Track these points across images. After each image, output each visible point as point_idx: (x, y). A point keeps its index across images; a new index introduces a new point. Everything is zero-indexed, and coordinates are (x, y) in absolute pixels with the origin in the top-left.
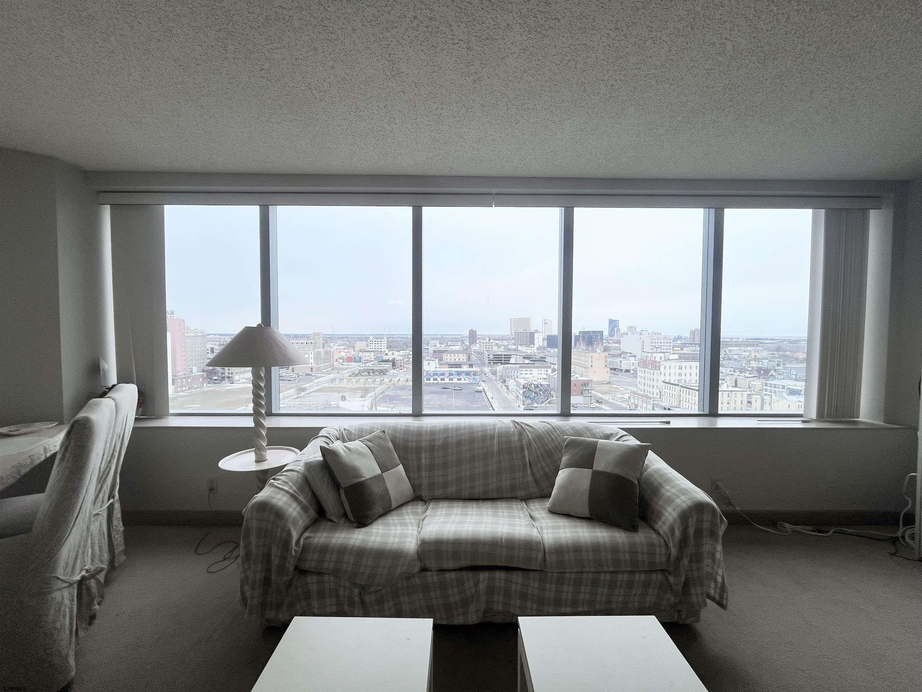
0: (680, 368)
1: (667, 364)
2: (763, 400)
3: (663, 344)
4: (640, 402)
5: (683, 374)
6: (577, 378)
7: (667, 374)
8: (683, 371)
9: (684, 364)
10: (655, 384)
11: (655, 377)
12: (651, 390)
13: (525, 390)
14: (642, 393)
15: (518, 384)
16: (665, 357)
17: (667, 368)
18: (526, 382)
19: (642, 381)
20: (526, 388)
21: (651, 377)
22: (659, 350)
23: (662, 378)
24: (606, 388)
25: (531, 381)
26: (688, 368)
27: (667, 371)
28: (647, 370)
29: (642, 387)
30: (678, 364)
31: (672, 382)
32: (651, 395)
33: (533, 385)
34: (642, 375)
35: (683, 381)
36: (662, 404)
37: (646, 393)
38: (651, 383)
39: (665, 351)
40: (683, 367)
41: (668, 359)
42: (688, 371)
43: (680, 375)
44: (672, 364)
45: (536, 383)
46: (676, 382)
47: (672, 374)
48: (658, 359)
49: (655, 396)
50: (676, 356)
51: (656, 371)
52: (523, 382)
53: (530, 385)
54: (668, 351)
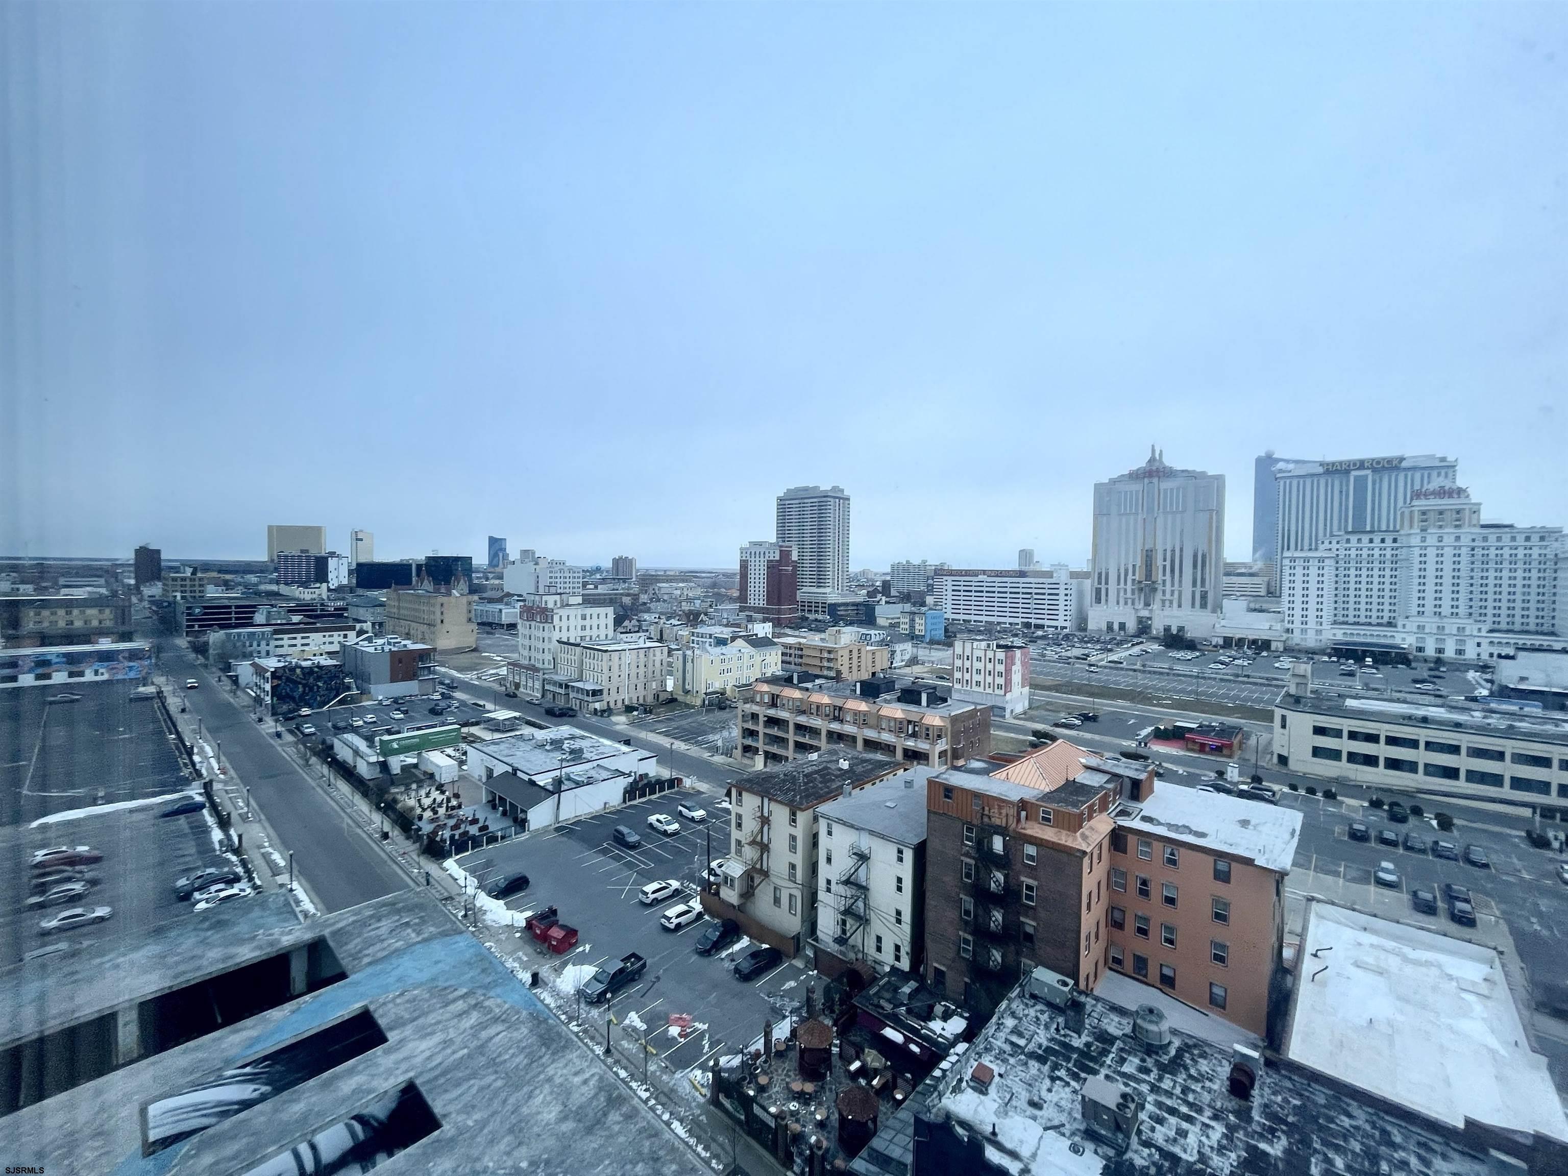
0: (584, 617)
1: (564, 612)
2: (685, 656)
3: (558, 580)
4: (523, 678)
5: (588, 628)
6: (405, 646)
7: (564, 629)
8: (587, 623)
9: (589, 611)
10: (546, 646)
11: (546, 634)
12: (540, 656)
13: (276, 682)
14: (527, 662)
15: (260, 671)
16: (562, 601)
17: (564, 618)
18: (281, 665)
19: (527, 642)
20: (279, 678)
21: (540, 634)
22: (553, 590)
23: (556, 635)
24: (464, 659)
25: (294, 661)
26: (595, 616)
27: (564, 624)
28: (533, 623)
29: (526, 653)
30: (580, 612)
31: (572, 641)
32: (540, 665)
33: (298, 671)
34: (527, 632)
35: (588, 639)
36: (556, 678)
37: (532, 662)
38: (540, 645)
39: (562, 591)
40: (588, 617)
41: (568, 605)
42: (595, 622)
43: (583, 628)
44: (571, 612)
45: (305, 664)
46: (578, 640)
47: (572, 628)
48: (550, 605)
49: (546, 666)
50: (579, 600)
51: (546, 626)
52: (272, 663)
53: (293, 669)
54: (567, 591)
